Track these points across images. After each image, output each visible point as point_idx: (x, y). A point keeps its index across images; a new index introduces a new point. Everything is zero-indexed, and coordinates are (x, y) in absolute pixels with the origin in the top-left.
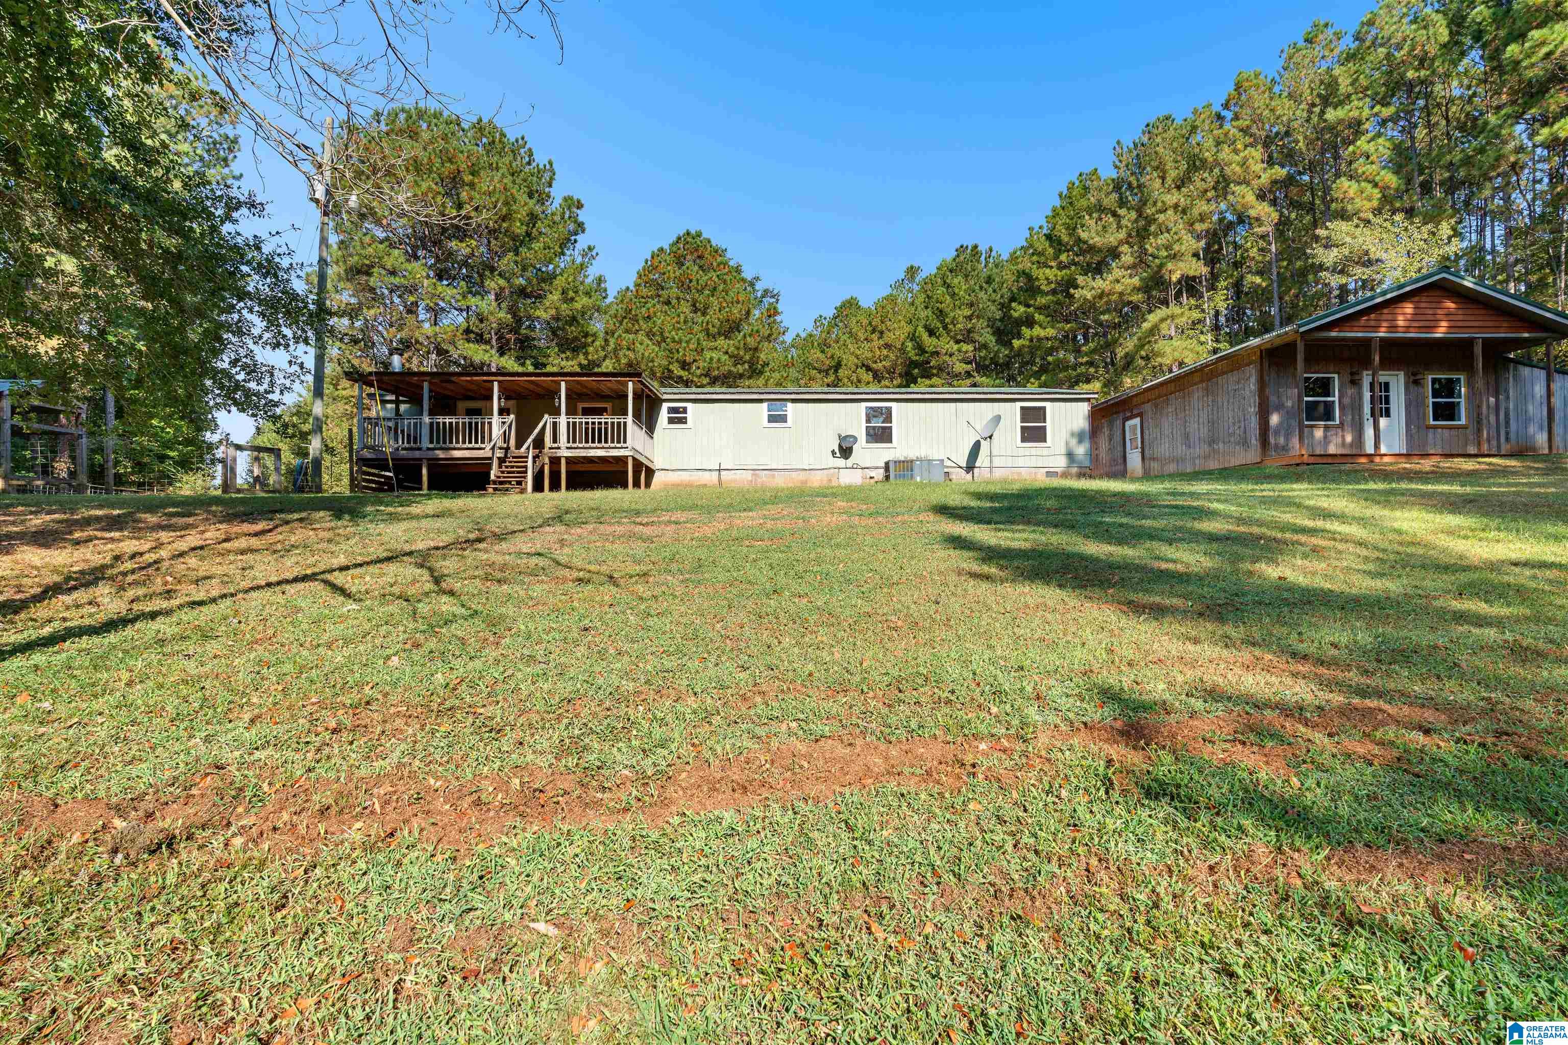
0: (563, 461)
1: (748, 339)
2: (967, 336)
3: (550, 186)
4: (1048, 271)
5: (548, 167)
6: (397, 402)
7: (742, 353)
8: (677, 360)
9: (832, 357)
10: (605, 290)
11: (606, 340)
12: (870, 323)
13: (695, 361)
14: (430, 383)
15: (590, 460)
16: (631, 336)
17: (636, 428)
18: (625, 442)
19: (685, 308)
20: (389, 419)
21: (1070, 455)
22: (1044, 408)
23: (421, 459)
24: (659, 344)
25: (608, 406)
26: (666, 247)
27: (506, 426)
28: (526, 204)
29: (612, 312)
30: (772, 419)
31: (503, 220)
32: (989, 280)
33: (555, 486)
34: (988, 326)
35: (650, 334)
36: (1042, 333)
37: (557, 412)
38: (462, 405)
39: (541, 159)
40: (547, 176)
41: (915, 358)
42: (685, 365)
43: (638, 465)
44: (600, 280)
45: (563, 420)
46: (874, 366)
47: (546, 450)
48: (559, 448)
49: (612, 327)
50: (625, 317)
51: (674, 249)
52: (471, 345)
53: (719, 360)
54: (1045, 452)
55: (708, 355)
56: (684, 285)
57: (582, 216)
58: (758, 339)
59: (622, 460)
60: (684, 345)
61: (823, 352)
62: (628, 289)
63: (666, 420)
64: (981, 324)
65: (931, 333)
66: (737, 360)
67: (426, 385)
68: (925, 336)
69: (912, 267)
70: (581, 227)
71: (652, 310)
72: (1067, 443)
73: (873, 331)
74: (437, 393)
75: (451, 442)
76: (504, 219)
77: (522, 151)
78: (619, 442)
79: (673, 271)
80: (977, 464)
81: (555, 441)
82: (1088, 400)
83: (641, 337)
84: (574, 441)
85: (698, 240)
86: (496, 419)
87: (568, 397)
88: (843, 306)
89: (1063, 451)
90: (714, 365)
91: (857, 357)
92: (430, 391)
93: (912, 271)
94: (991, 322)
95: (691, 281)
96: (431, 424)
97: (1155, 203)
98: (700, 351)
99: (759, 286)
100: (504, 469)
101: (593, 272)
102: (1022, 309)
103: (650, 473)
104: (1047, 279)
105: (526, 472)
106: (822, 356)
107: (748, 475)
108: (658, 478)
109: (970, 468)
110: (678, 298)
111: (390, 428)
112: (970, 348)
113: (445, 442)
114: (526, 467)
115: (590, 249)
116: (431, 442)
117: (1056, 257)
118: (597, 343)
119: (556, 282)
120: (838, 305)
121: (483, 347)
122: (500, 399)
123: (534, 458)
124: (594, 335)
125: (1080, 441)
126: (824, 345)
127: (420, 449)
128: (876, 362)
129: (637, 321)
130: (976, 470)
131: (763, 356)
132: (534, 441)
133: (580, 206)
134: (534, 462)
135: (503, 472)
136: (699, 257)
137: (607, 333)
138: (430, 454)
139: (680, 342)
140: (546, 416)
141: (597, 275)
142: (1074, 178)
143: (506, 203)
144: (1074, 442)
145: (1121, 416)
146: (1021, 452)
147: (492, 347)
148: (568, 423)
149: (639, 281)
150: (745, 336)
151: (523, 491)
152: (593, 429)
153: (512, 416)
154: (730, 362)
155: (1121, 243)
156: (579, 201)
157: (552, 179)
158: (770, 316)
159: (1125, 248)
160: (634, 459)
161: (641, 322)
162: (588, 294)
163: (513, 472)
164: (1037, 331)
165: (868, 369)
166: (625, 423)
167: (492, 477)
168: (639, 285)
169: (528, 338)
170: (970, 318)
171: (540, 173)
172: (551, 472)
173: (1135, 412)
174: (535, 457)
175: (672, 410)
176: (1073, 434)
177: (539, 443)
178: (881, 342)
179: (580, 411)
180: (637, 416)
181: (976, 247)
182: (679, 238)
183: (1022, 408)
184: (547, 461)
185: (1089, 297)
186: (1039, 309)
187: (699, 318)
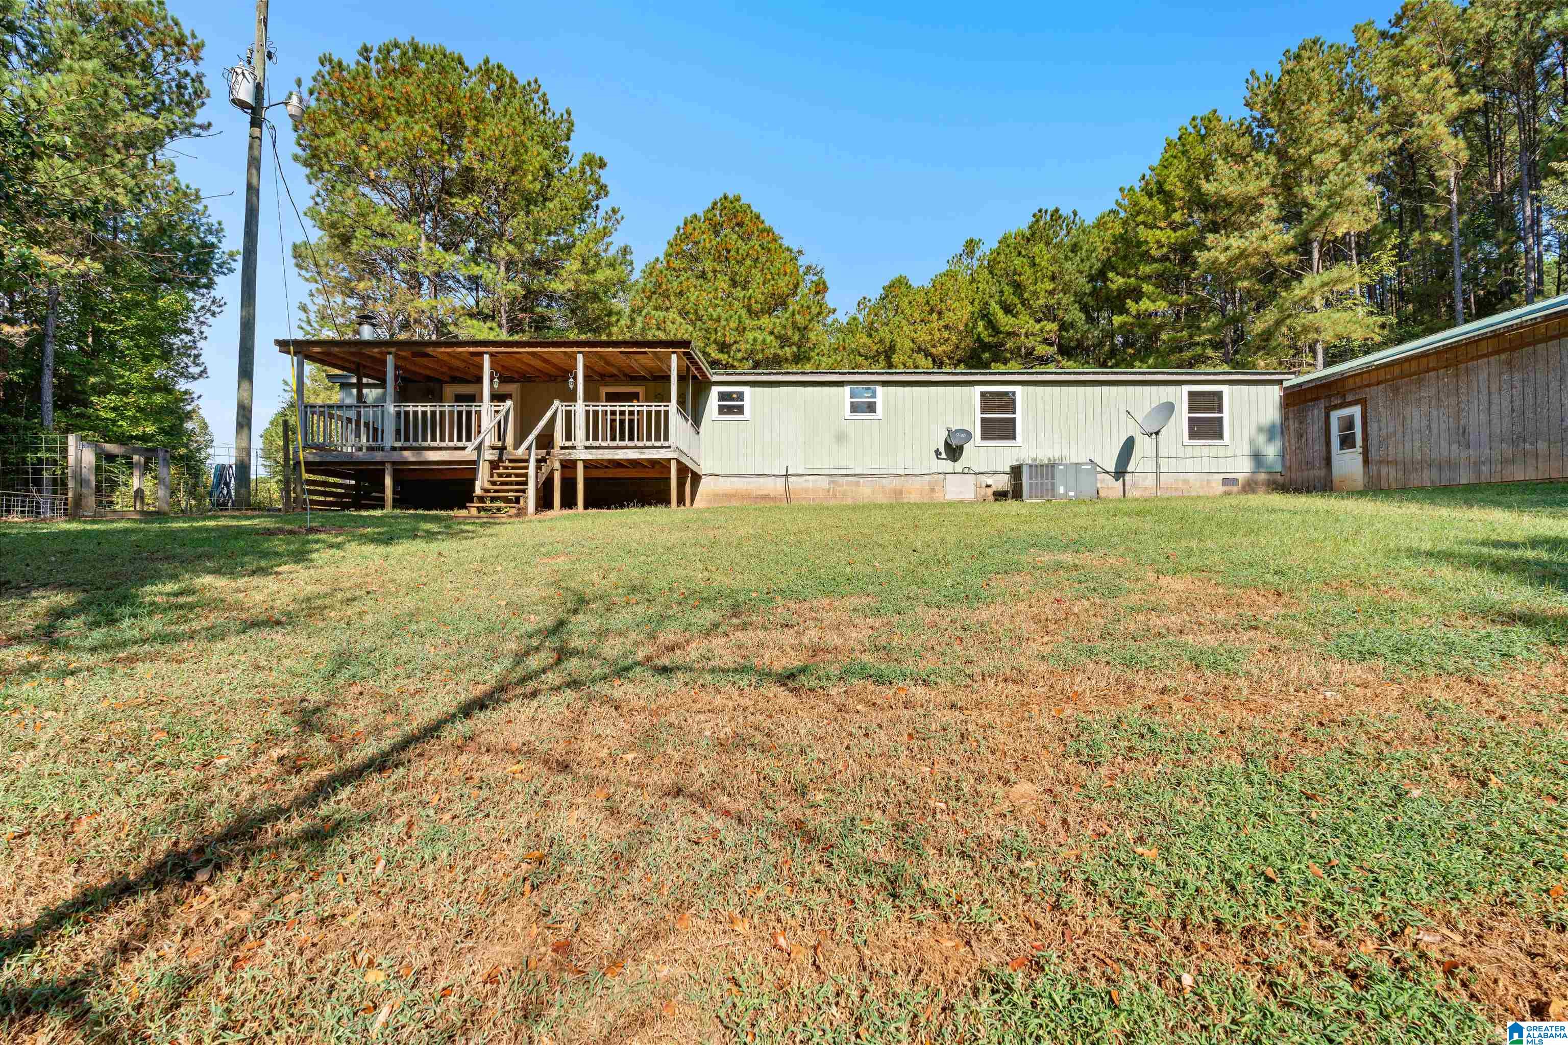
0: (580, 467)
1: (798, 317)
2: (1049, 314)
3: (568, 139)
4: (1158, 232)
5: (565, 116)
6: (360, 386)
7: (790, 333)
8: (715, 342)
9: (881, 341)
10: (631, 263)
11: (632, 320)
12: (928, 303)
13: (735, 342)
14: (397, 357)
15: (617, 464)
16: (662, 314)
17: (680, 419)
18: (666, 439)
19: (723, 283)
20: (349, 407)
21: (1257, 457)
22: (1219, 395)
23: (383, 463)
24: (693, 323)
25: (640, 390)
26: (701, 214)
27: (500, 416)
28: (539, 154)
29: (639, 286)
30: (855, 408)
31: (513, 174)
32: (1075, 248)
33: (569, 502)
34: (1075, 302)
35: (683, 313)
36: (1152, 307)
37: (571, 397)
38: (450, 390)
39: (557, 107)
40: (564, 126)
41: (987, 340)
42: (723, 347)
43: (683, 470)
44: (625, 251)
45: (580, 408)
46: (934, 350)
47: (556, 451)
48: (574, 448)
49: (639, 303)
50: (654, 293)
51: (709, 216)
52: (475, 322)
53: (764, 340)
54: (1221, 452)
55: (750, 336)
56: (723, 255)
57: (605, 176)
58: (808, 317)
59: (662, 465)
60: (723, 323)
61: (870, 336)
62: (657, 259)
63: (716, 410)
64: (1067, 299)
65: (1008, 310)
66: (784, 340)
67: (390, 359)
68: (1000, 314)
69: (972, 241)
70: (603, 190)
71: (685, 284)
72: (1252, 442)
73: (932, 311)
74: (405, 370)
75: (424, 439)
76: (513, 171)
77: (535, 96)
78: (658, 439)
79: (708, 241)
80: (1129, 469)
81: (568, 437)
82: (1280, 382)
83: (673, 315)
84: (596, 438)
85: (737, 204)
86: (486, 407)
87: (587, 378)
88: (892, 286)
89: (1246, 450)
90: (759, 347)
91: (913, 341)
92: (397, 368)
93: (971, 246)
94: (1079, 299)
95: (728, 251)
96: (398, 414)
97: (1309, 142)
98: (741, 330)
99: (802, 261)
100: (496, 478)
101: (617, 240)
102: (1121, 280)
103: (696, 478)
104: (1158, 242)
105: (525, 483)
106: (869, 341)
107: (824, 483)
108: (705, 486)
109: (1120, 472)
110: (714, 271)
111: (349, 420)
112: (1054, 326)
113: (416, 440)
114: (526, 475)
115: (614, 211)
116: (398, 439)
117: (1167, 215)
118: (623, 322)
119: (575, 251)
120: (887, 284)
121: (489, 324)
122: (492, 379)
123: (538, 461)
124: (618, 313)
125: (1271, 439)
126: (871, 330)
127: (381, 449)
128: (934, 346)
129: (668, 297)
130: (1128, 477)
131: (812, 336)
132: (538, 438)
133: (602, 165)
134: (538, 468)
135: (494, 483)
136: (738, 224)
137: (633, 311)
138: (396, 456)
139: (718, 320)
140: (557, 403)
141: (622, 245)
142: (1186, 122)
143: (515, 152)
144: (1262, 438)
145: (1322, 404)
146: (1190, 452)
147: (500, 326)
148: (587, 412)
149: (670, 251)
150: (793, 314)
151: (521, 513)
152: (622, 422)
153: (509, 403)
154: (776, 344)
155: (1263, 193)
156: (601, 159)
157: (570, 130)
158: (817, 293)
159: (1266, 200)
160: (678, 462)
161: (672, 298)
162: (612, 265)
163: (510, 483)
164: (1145, 305)
165: (927, 354)
166: (667, 412)
167: (478, 491)
168: (670, 255)
169: (543, 318)
170: (1051, 293)
171: (556, 125)
172: (564, 480)
173: (1350, 398)
174: (540, 461)
175: (723, 396)
176: (1260, 429)
177: (545, 441)
178: (941, 323)
179: (604, 396)
180: (681, 402)
181: (1057, 210)
182: (715, 204)
183: (1191, 394)
184: (557, 465)
185: (1222, 258)
186: (1147, 278)
187: (739, 293)
